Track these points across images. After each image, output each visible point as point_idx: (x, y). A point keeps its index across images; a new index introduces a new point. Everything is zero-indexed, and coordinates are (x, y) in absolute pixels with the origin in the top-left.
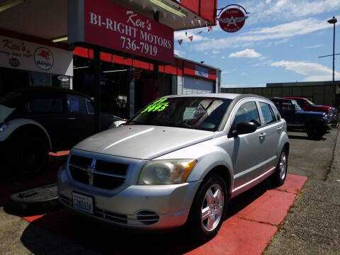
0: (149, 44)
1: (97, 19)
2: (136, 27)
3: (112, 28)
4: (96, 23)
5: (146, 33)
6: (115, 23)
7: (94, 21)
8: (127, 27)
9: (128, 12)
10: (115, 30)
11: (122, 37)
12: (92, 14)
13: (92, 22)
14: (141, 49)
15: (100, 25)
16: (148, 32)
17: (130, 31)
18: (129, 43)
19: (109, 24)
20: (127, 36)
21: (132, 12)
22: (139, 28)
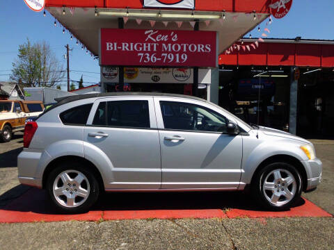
0: (174, 53)
1: (113, 46)
2: (157, 42)
3: (128, 49)
4: (112, 48)
5: (170, 45)
6: (132, 44)
7: (110, 48)
8: (145, 44)
9: (146, 32)
10: (132, 49)
11: (139, 54)
12: (108, 44)
13: (108, 49)
14: (163, 60)
15: (115, 49)
16: (173, 43)
17: (149, 47)
18: (148, 58)
19: (125, 47)
20: (144, 52)
21: (152, 31)
22: (161, 42)
